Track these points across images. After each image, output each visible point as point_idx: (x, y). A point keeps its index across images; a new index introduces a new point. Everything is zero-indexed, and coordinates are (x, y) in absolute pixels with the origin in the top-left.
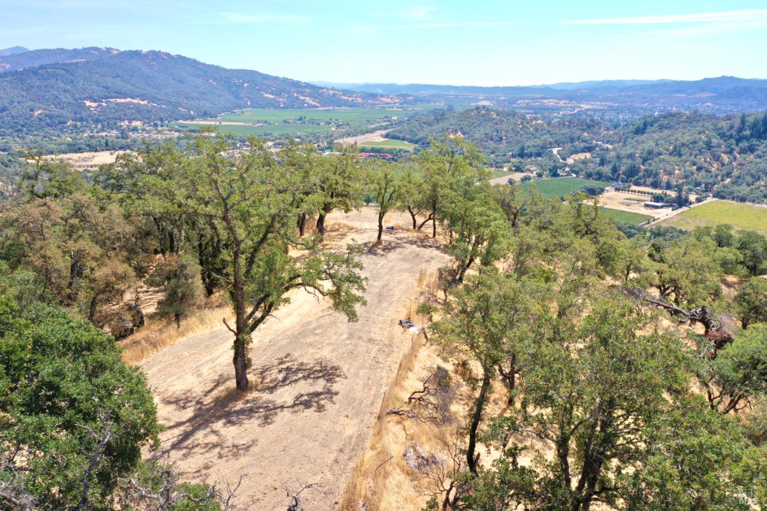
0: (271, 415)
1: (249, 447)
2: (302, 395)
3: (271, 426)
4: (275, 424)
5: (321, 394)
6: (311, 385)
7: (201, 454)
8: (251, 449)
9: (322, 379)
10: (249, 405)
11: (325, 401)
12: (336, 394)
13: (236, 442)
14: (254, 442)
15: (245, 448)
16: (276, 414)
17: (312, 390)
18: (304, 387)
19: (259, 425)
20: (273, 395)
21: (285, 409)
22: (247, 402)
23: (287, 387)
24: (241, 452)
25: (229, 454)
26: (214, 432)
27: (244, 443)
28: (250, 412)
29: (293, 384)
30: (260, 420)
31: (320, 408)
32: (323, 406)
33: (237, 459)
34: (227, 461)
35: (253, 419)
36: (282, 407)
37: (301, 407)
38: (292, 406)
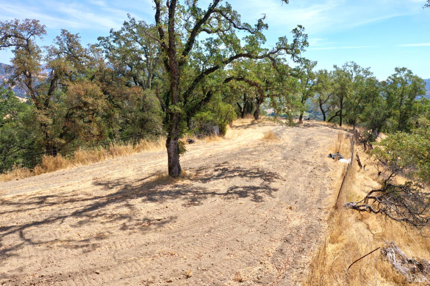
0: (200, 198)
1: (164, 223)
2: (237, 187)
3: (197, 207)
4: (203, 206)
5: (258, 188)
6: (247, 181)
7: (102, 223)
8: (166, 225)
9: (259, 178)
10: (177, 188)
11: (263, 194)
12: (275, 190)
13: (150, 216)
14: (172, 219)
15: (159, 224)
16: (205, 198)
17: (248, 184)
18: (240, 182)
19: (184, 205)
20: (205, 184)
21: (216, 195)
22: (176, 186)
23: (221, 180)
24: (153, 227)
25: (136, 227)
26: (128, 206)
27: (160, 218)
28: (176, 194)
29: (228, 179)
30: (186, 201)
31: (257, 199)
32: (260, 198)
33: (144, 234)
34: (130, 234)
35: (178, 200)
36: (214, 194)
37: (235, 196)
38: (225, 194)
